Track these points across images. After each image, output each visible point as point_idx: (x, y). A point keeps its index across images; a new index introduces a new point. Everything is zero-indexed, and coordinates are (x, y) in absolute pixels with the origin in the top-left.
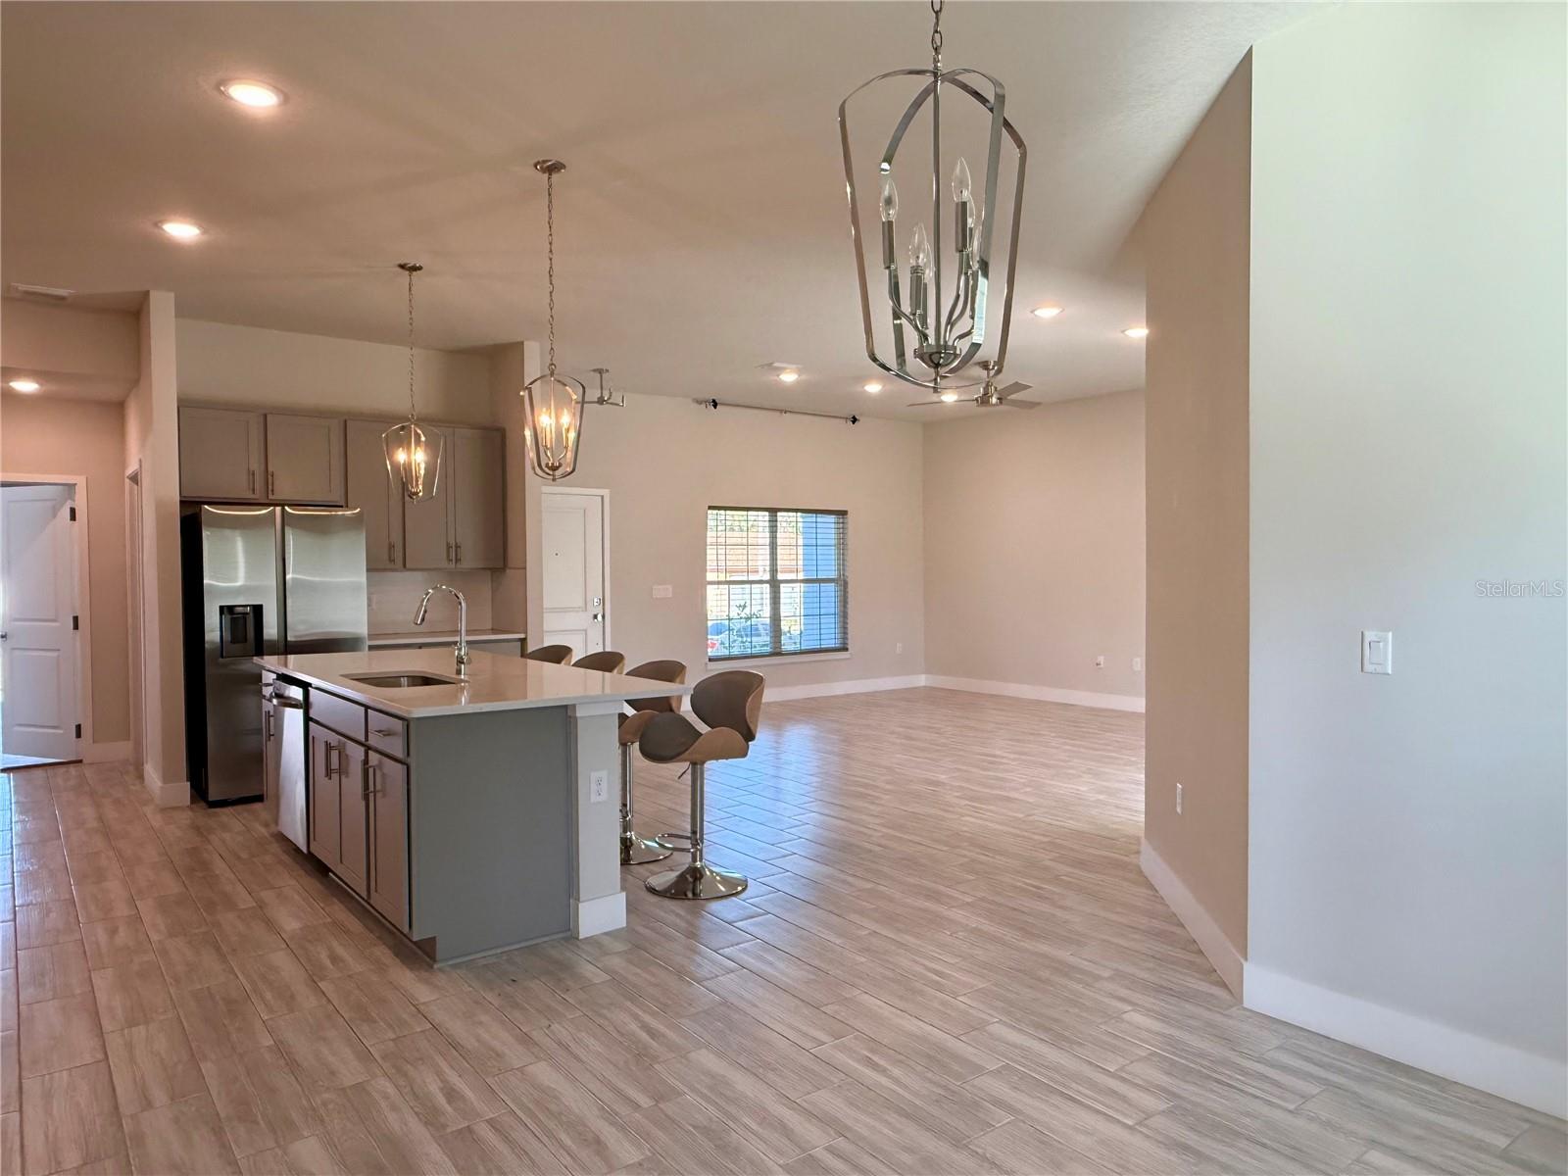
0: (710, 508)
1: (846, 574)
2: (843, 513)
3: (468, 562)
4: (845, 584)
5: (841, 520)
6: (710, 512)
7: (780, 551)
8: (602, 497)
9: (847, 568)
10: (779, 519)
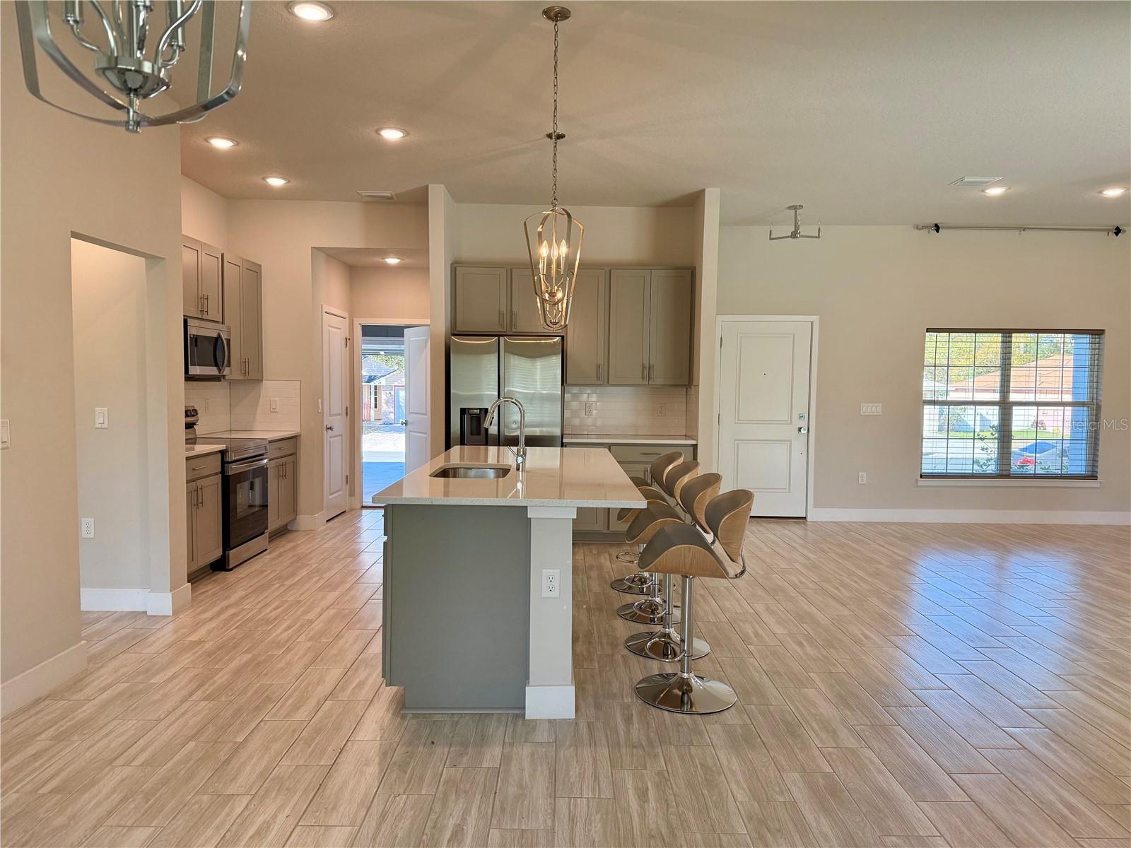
0: (928, 330)
1: (1100, 398)
2: (1100, 333)
3: (658, 381)
4: (1099, 408)
5: (1097, 340)
6: (927, 334)
7: (1013, 372)
8: (812, 322)
9: (1100, 392)
10: (1013, 340)
